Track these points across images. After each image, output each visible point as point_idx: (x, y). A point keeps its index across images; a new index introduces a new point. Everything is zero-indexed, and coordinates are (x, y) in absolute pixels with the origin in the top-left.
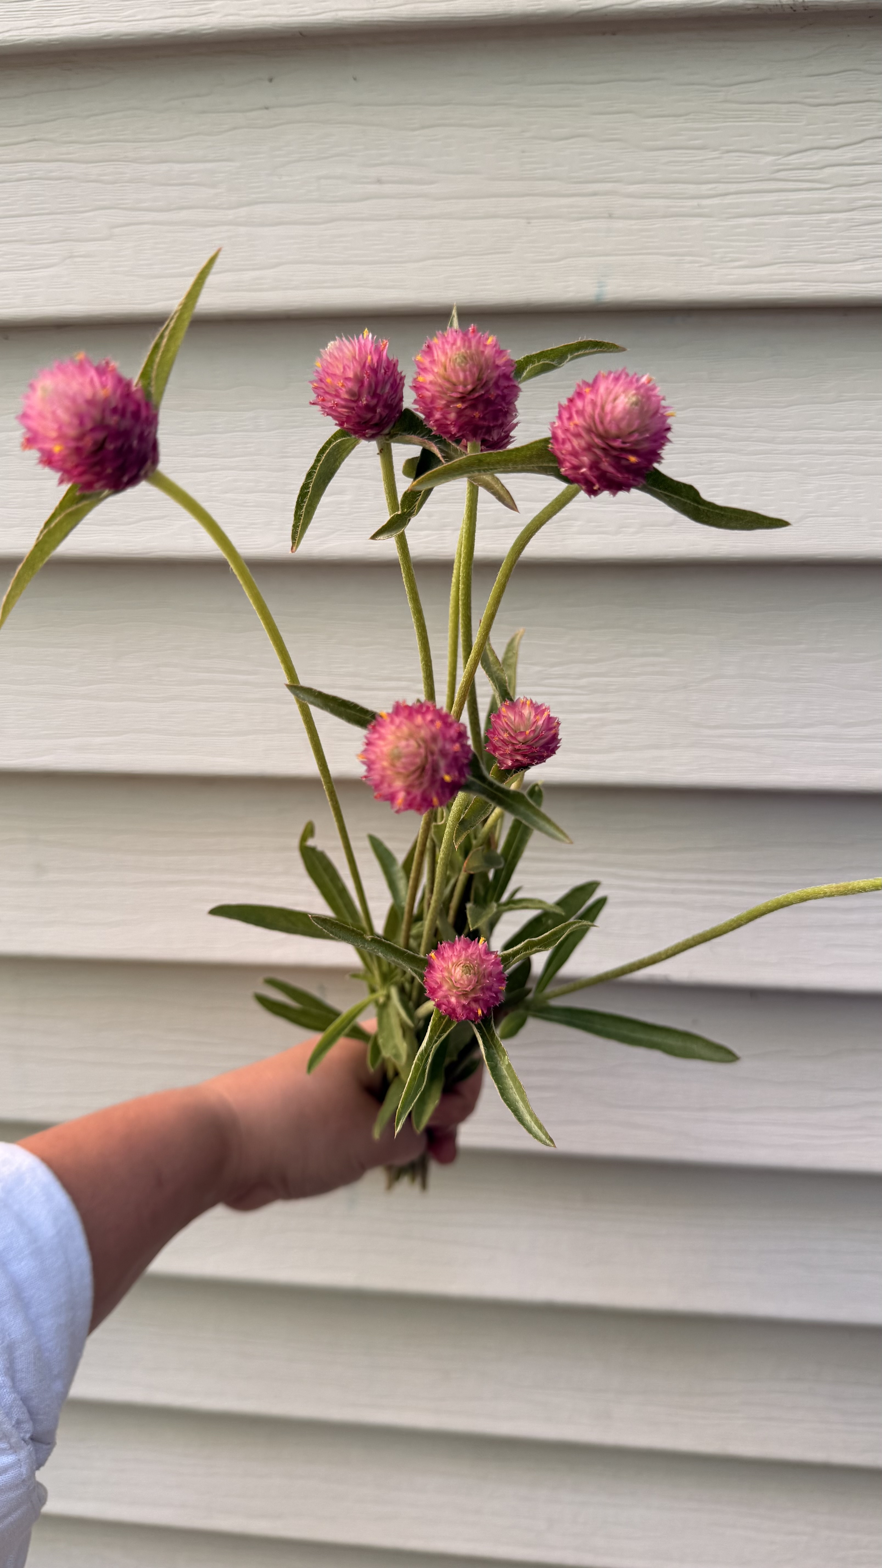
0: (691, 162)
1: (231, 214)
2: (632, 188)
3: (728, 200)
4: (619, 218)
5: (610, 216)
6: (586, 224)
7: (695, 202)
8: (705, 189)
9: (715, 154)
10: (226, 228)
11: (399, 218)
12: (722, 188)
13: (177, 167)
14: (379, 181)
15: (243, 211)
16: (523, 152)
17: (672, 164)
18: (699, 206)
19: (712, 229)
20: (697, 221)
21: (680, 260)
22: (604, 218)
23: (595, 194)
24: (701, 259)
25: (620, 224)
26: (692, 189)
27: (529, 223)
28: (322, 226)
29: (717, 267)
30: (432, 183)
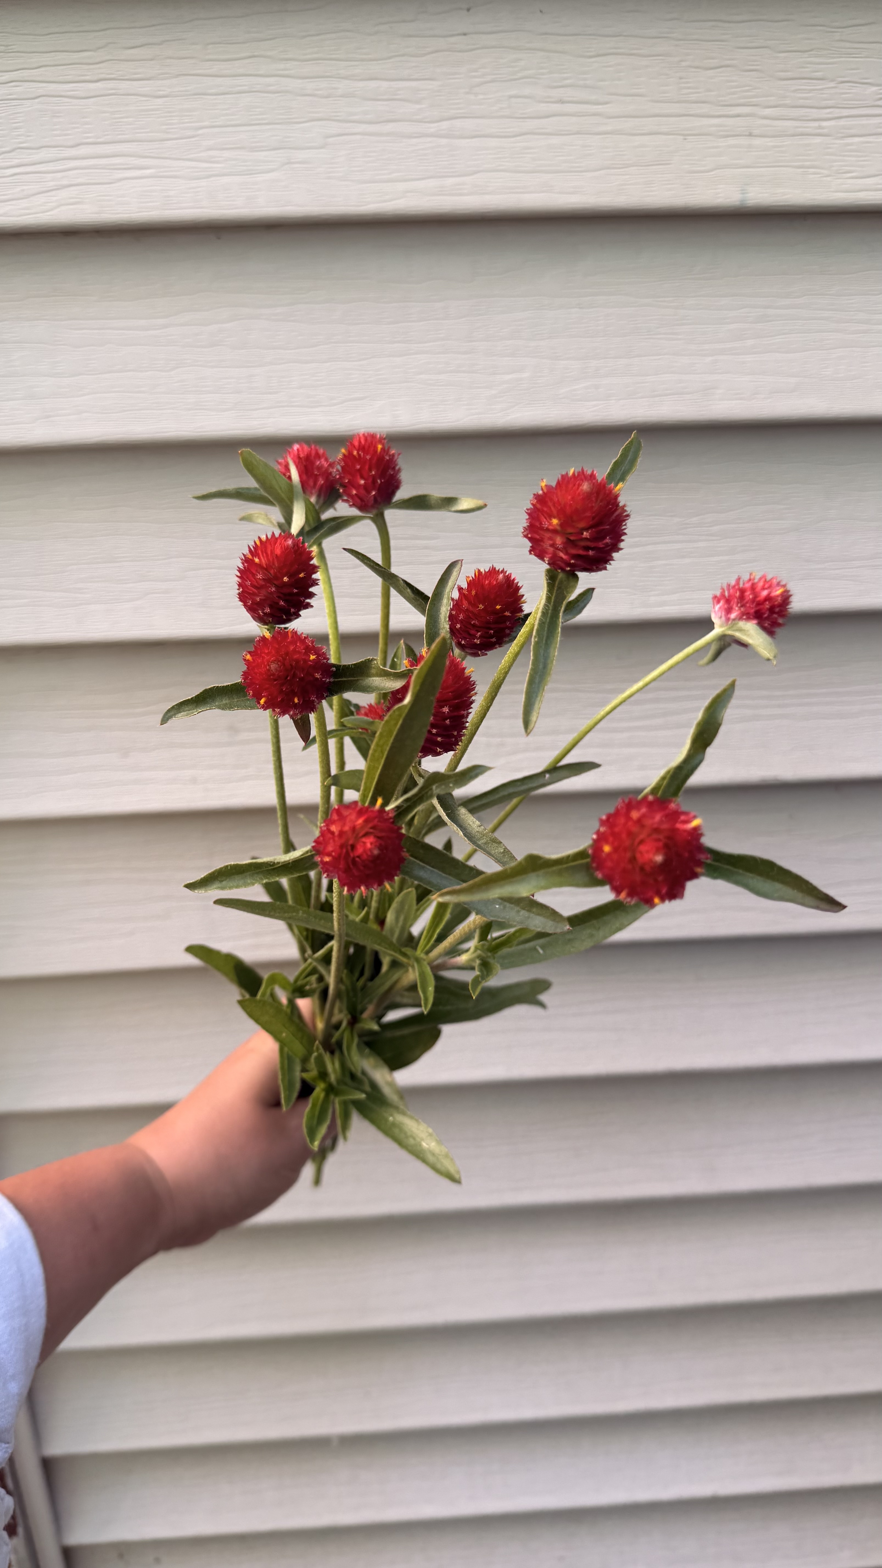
0: (814, 90)
1: (433, 128)
2: (768, 112)
3: (842, 122)
4: (755, 136)
5: (750, 135)
6: (732, 141)
7: (816, 124)
8: (824, 113)
9: (832, 84)
10: (429, 139)
11: (578, 133)
12: (837, 112)
13: (385, 84)
14: (561, 102)
15: (445, 125)
16: (681, 78)
17: (800, 91)
18: (820, 127)
19: (829, 146)
20: (818, 140)
21: (805, 172)
22: (746, 136)
23: (738, 116)
24: (822, 171)
25: (757, 142)
26: (815, 113)
27: (685, 139)
28: (512, 139)
29: (834, 177)
30: (606, 103)
